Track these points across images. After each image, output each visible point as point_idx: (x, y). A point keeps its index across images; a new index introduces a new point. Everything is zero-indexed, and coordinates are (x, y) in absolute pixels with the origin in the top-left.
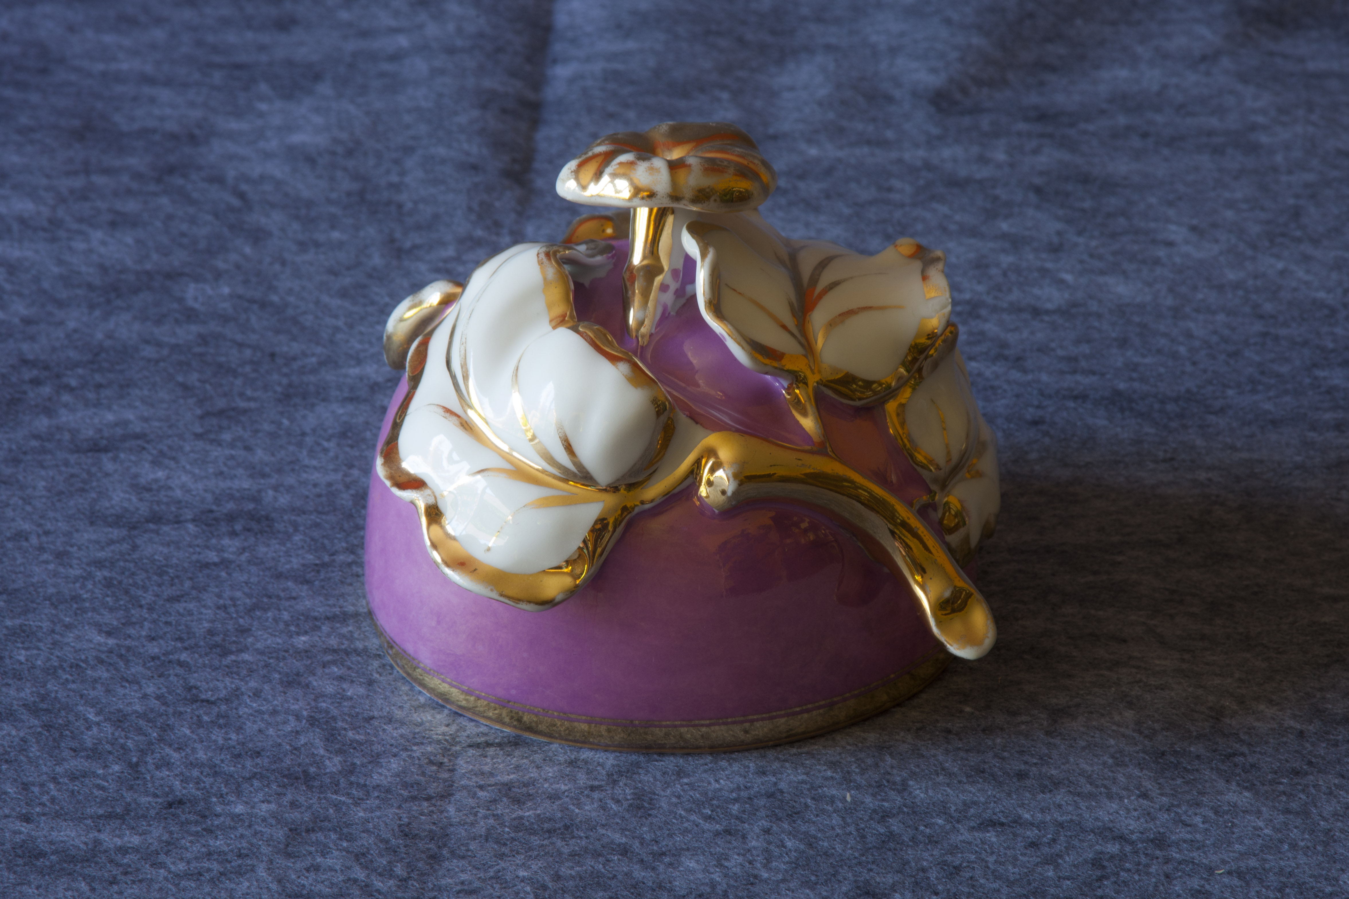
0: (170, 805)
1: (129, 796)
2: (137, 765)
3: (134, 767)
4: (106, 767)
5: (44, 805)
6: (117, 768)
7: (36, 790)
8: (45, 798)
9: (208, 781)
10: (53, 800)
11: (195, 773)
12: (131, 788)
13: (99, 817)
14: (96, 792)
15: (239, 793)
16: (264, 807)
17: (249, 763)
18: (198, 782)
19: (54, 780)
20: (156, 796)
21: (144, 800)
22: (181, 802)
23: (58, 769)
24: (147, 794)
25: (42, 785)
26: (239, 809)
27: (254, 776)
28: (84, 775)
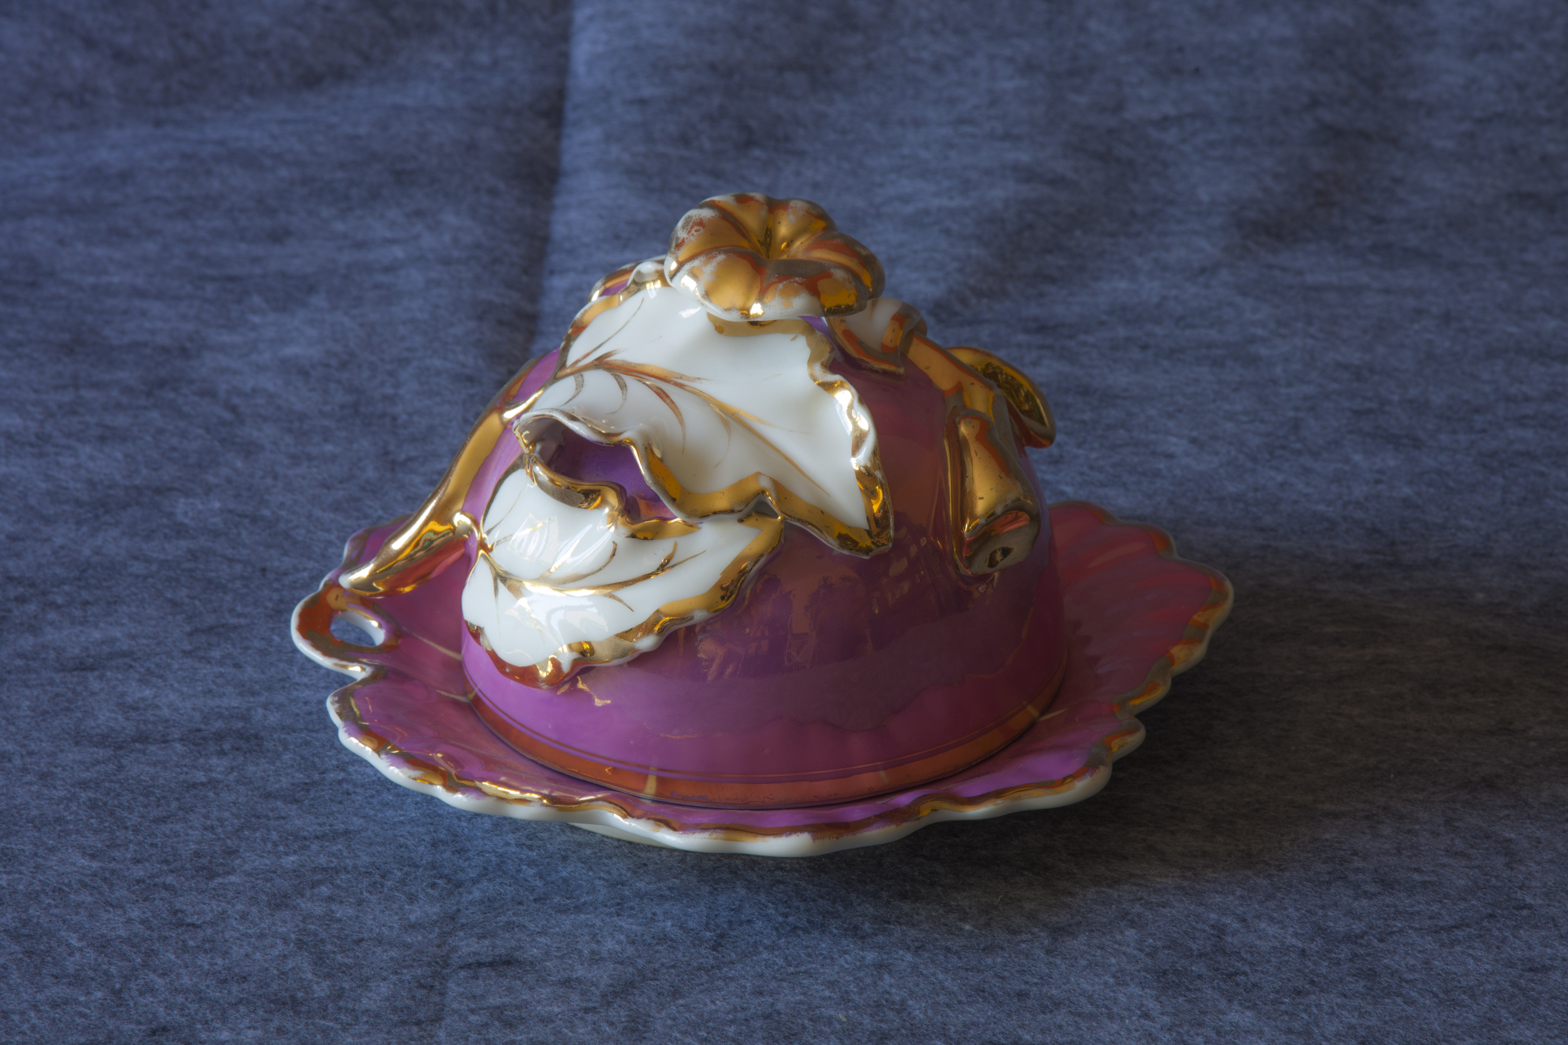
0: (154, 1032)
1: (111, 1024)
2: (120, 991)
3: (117, 993)
4: (88, 994)
5: (24, 1033)
6: (99, 995)
7: (16, 1018)
8: (25, 1027)
9: (193, 1007)
10: (33, 1028)
11: (180, 999)
12: (114, 1015)
14: (78, 1020)
15: (224, 1020)
16: (250, 1033)
17: (235, 989)
18: (183, 1008)
19: (35, 1007)
20: (139, 1023)
21: (127, 1027)
22: (165, 1029)
23: (39, 996)
24: (130, 1021)
25: (22, 1013)
26: (225, 1035)
27: (240, 1001)
28: (66, 1002)
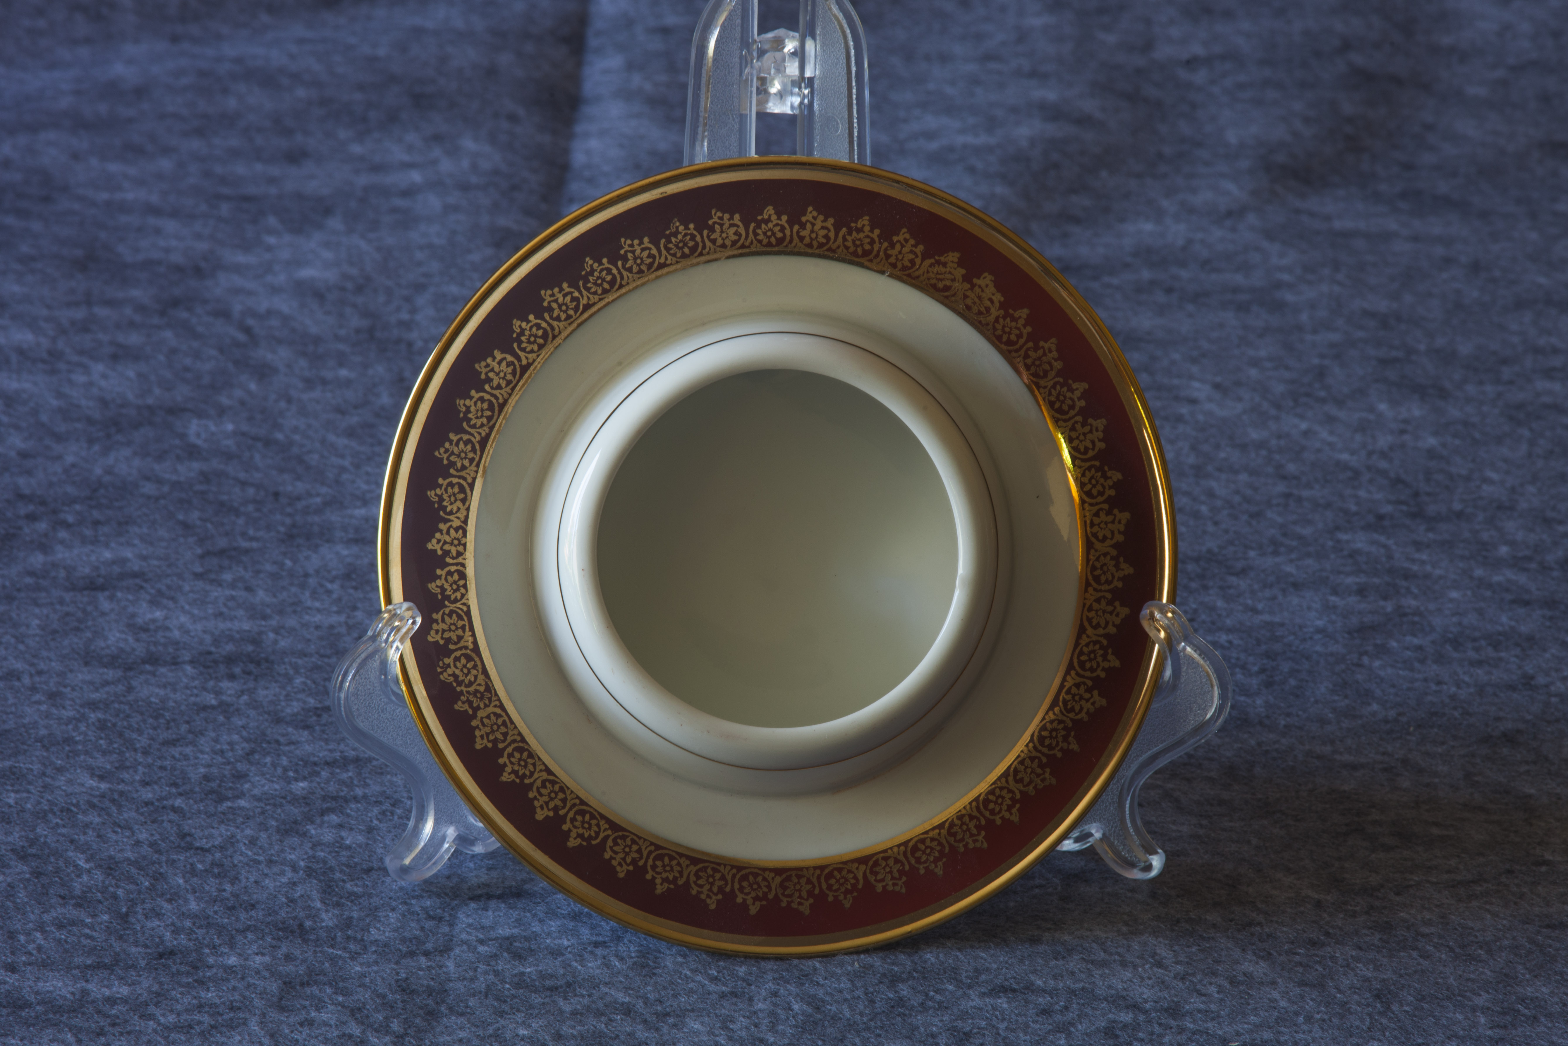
0: (161, 956)
1: (117, 946)
2: (127, 915)
3: (123, 917)
4: (94, 916)
5: (30, 954)
6: (106, 917)
7: (22, 938)
8: (31, 947)
9: (200, 932)
10: (39, 948)
11: (188, 923)
12: (121, 938)
13: (87, 967)
14: (85, 941)
15: (232, 945)
16: (258, 959)
17: (243, 916)
18: (191, 932)
19: (41, 928)
20: (146, 946)
21: (133, 950)
22: (172, 953)
23: (46, 917)
24: (136, 944)
25: (28, 934)
26: (232, 960)
27: (248, 928)
28: (73, 923)
